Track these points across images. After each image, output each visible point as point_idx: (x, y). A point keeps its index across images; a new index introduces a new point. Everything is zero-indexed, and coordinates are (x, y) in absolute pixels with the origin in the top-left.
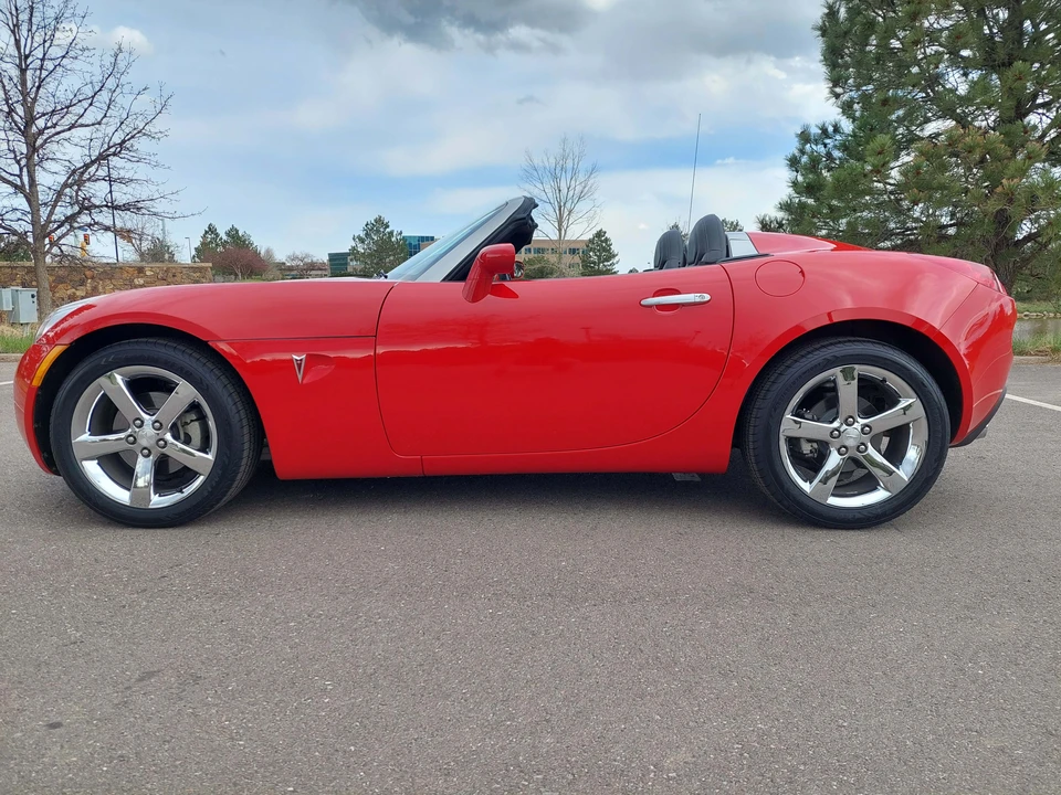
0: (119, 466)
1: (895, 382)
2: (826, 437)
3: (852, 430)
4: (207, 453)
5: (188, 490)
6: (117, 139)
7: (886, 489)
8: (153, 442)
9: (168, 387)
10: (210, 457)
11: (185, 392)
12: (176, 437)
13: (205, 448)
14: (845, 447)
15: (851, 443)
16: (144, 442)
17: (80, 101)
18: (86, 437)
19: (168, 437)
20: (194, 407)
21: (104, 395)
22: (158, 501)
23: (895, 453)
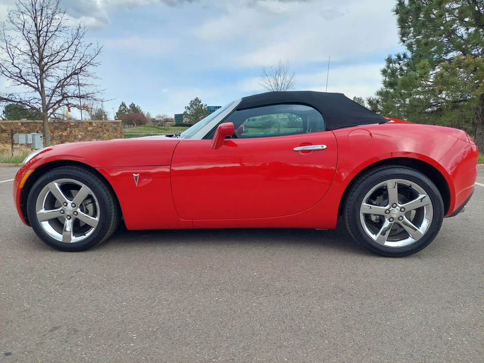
0: (58, 224)
1: (416, 187)
2: (383, 213)
3: (395, 210)
4: (95, 218)
5: (88, 235)
6: (79, 67)
7: (413, 238)
8: (71, 213)
9: (78, 188)
10: (97, 219)
11: (85, 190)
12: (82, 210)
13: (94, 215)
14: (392, 218)
15: (395, 216)
16: (68, 213)
17: (63, 50)
18: (43, 211)
19: (79, 210)
20: (90, 197)
21: (50, 192)
22: (74, 239)
23: (417, 221)
